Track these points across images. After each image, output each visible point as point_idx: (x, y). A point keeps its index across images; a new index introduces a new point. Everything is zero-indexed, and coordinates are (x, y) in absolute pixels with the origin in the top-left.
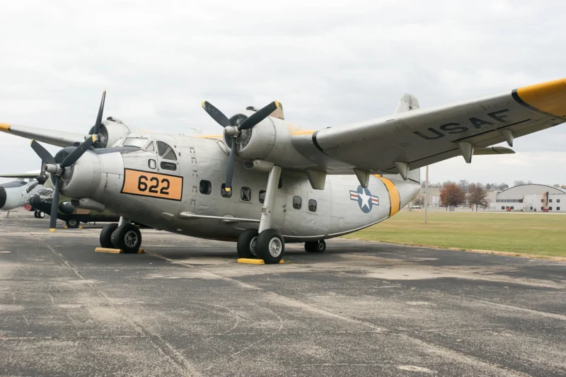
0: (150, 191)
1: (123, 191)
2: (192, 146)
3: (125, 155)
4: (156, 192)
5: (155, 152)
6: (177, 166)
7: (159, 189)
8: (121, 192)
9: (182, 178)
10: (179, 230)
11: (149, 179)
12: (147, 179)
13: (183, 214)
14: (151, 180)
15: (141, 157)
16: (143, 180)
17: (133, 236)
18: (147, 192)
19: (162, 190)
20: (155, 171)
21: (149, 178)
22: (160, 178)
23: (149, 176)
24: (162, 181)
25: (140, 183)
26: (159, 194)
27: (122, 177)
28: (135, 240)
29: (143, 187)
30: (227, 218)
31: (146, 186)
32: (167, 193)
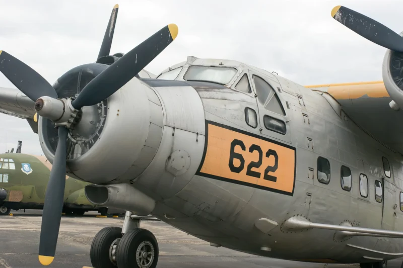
0: (250, 173)
1: (202, 171)
2: (299, 93)
3: (205, 94)
4: (257, 175)
5: (253, 94)
6: (287, 127)
7: (261, 170)
8: (198, 173)
9: (294, 149)
10: (265, 249)
11: (247, 149)
12: (244, 148)
13: (293, 221)
14: (251, 150)
15: (233, 101)
16: (238, 149)
17: (148, 249)
18: (242, 176)
19: (266, 171)
20: (256, 131)
21: (248, 146)
22: (266, 146)
23: (249, 141)
24: (268, 155)
25: (233, 155)
26: (261, 181)
27: (202, 139)
28: (149, 256)
29: (237, 163)
30: (347, 228)
31: (242, 161)
32: (274, 179)
